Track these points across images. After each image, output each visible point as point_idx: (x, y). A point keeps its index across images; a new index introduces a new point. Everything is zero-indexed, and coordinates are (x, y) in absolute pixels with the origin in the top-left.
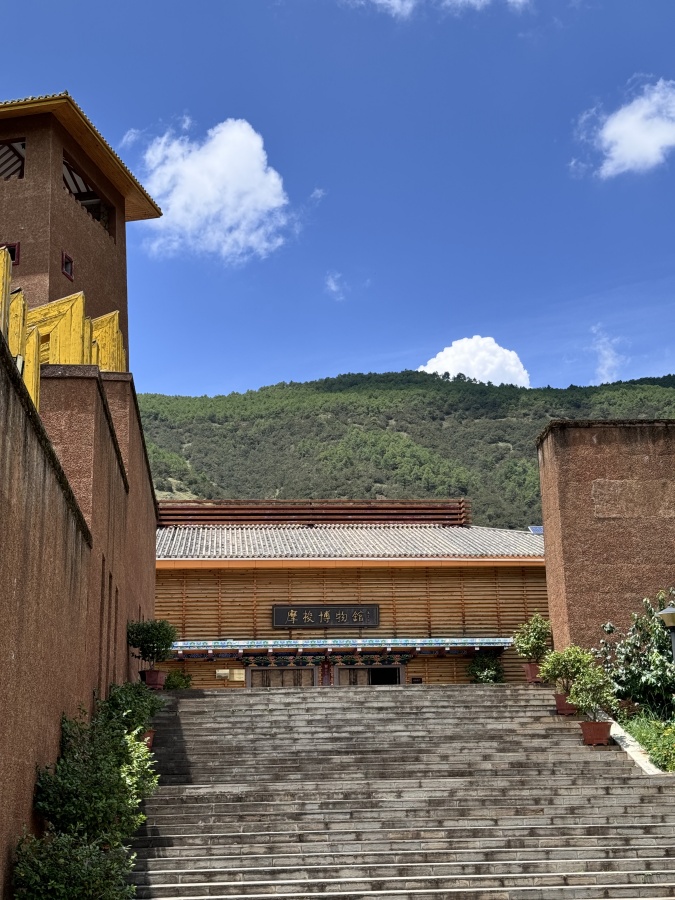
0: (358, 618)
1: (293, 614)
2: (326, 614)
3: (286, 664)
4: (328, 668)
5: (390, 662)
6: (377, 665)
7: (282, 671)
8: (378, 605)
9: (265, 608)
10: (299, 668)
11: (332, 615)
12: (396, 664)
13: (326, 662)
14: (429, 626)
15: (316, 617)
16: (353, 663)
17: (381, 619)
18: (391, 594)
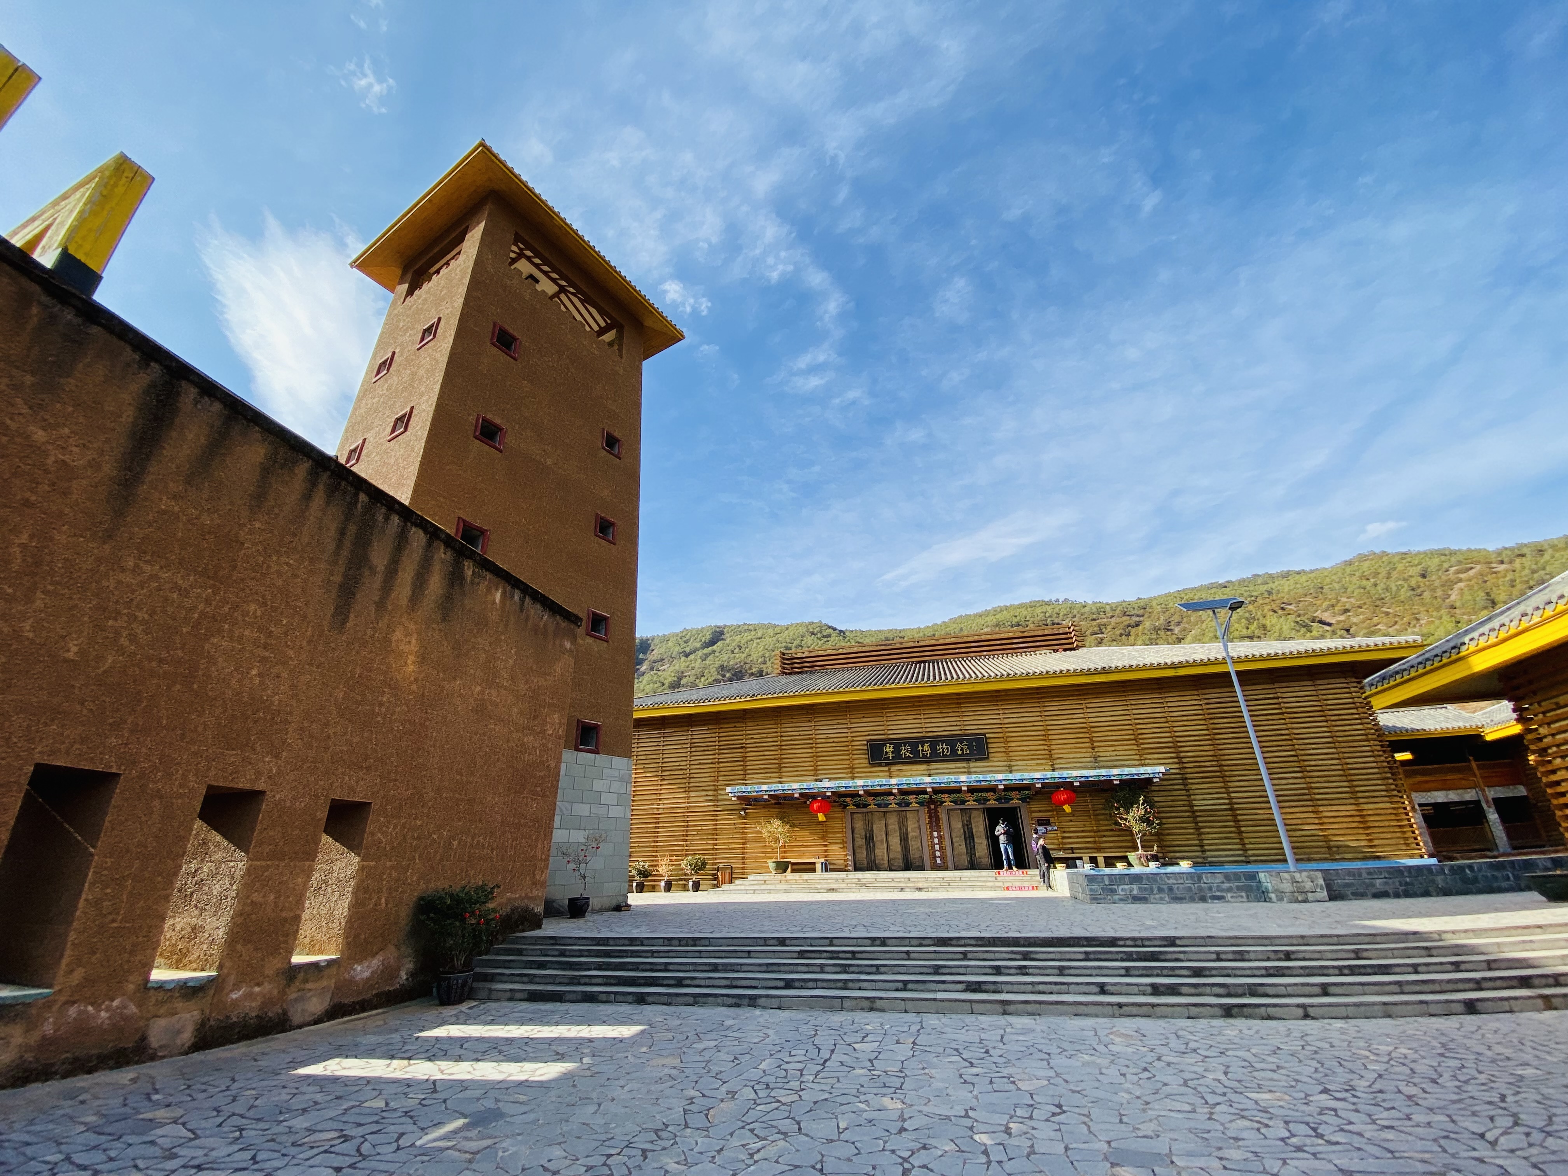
0: (962, 750)
1: (889, 749)
2: (926, 746)
3: (887, 805)
4: (936, 809)
5: (1008, 800)
6: (992, 803)
7: (885, 812)
8: (984, 734)
9: (861, 742)
10: (903, 809)
11: (933, 747)
12: (1015, 802)
13: (931, 801)
14: (1051, 755)
15: (915, 752)
16: (963, 802)
17: (991, 750)
18: (998, 721)
